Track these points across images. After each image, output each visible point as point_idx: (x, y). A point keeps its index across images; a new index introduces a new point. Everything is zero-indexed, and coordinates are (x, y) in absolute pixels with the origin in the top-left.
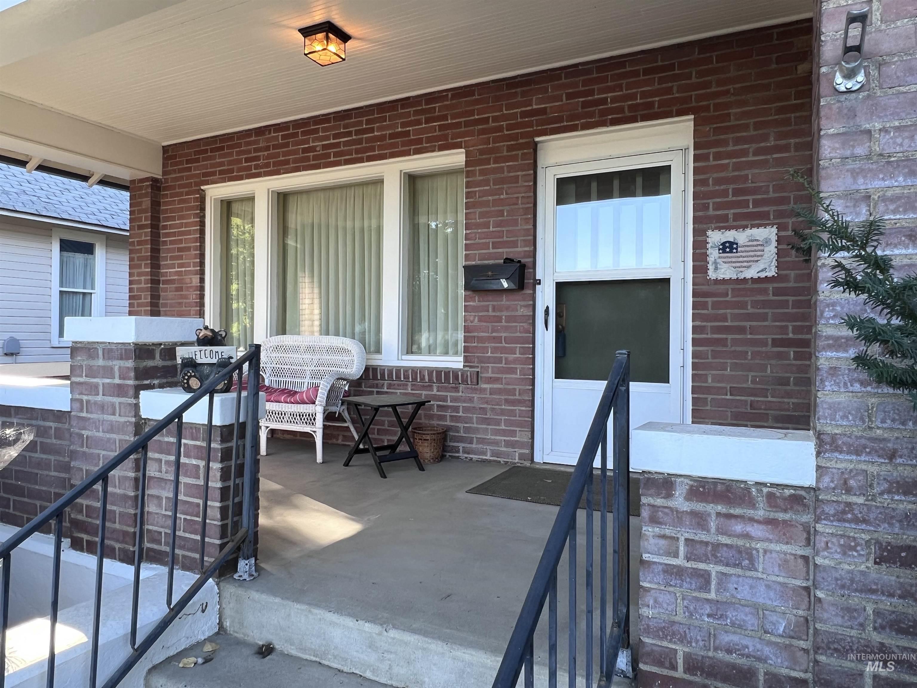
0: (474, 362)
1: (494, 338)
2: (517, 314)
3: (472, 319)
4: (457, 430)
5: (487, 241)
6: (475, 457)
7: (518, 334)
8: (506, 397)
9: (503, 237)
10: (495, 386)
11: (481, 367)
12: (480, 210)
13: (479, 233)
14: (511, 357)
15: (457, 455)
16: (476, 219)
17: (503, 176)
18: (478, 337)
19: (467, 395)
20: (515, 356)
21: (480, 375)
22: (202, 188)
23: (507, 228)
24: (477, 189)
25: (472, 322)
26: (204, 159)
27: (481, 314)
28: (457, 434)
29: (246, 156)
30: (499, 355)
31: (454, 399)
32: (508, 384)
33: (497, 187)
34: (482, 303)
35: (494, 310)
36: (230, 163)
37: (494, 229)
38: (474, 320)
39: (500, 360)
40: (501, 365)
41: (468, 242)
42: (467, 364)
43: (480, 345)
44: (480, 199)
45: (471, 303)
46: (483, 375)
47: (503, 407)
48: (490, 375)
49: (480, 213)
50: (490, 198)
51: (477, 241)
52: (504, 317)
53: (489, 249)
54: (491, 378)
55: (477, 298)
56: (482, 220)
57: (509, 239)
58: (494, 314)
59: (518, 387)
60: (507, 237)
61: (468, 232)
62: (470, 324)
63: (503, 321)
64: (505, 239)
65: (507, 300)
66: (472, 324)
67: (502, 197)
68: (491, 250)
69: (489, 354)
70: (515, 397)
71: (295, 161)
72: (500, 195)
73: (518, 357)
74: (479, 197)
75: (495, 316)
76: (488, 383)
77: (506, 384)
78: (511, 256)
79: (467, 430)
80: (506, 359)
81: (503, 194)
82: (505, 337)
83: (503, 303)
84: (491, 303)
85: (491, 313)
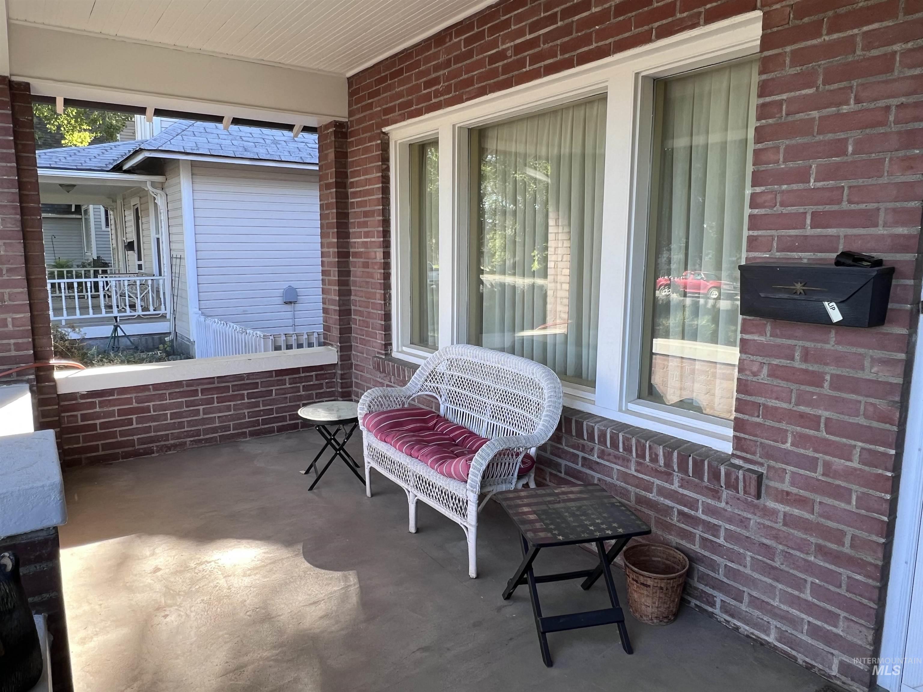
0: (754, 454)
1: (802, 416)
2: (860, 375)
3: (755, 369)
4: (713, 566)
5: (801, 209)
6: (745, 628)
7: (861, 421)
8: (820, 541)
9: (840, 202)
10: (796, 512)
11: (769, 466)
12: (787, 142)
13: (783, 192)
14: (839, 463)
15: (710, 609)
16: (777, 162)
17: (850, 58)
18: (765, 407)
19: (736, 511)
20: (849, 464)
21: (765, 481)
22: (384, 130)
23: (853, 182)
24: (784, 96)
25: (755, 374)
26: (385, 90)
27: (776, 362)
28: (713, 574)
29: (424, 79)
30: (810, 453)
31: (710, 510)
32: (828, 518)
33: (835, 86)
34: (779, 341)
35: (805, 357)
36: (410, 91)
37: (819, 184)
38: (760, 371)
39: (812, 464)
40: (813, 474)
41: (756, 211)
42: (739, 453)
43: (769, 423)
44: (790, 118)
45: (756, 337)
46: (772, 484)
47: (812, 559)
48: (786, 486)
49: (787, 147)
50: (815, 114)
51: (778, 209)
52: (828, 377)
53: (803, 227)
54: (788, 493)
55: (768, 328)
56: (791, 164)
57: (853, 207)
58: (804, 366)
59: (850, 531)
60: (850, 202)
61: (758, 190)
62: (750, 378)
63: (826, 385)
64: (845, 206)
65: (838, 343)
66: (755, 379)
67: (845, 109)
68: (809, 231)
69: (788, 446)
70: (840, 549)
71: (481, 78)
72: (840, 104)
73: (856, 469)
74: (787, 115)
75: (806, 371)
76: (782, 502)
77: (821, 516)
78: (855, 247)
79: (731, 573)
80: (827, 465)
81: (847, 103)
82: (827, 419)
83: (827, 346)
84: (801, 343)
85: (798, 364)
